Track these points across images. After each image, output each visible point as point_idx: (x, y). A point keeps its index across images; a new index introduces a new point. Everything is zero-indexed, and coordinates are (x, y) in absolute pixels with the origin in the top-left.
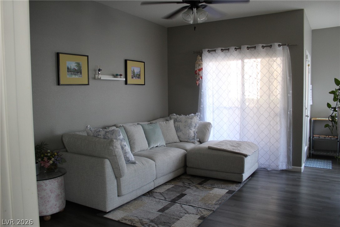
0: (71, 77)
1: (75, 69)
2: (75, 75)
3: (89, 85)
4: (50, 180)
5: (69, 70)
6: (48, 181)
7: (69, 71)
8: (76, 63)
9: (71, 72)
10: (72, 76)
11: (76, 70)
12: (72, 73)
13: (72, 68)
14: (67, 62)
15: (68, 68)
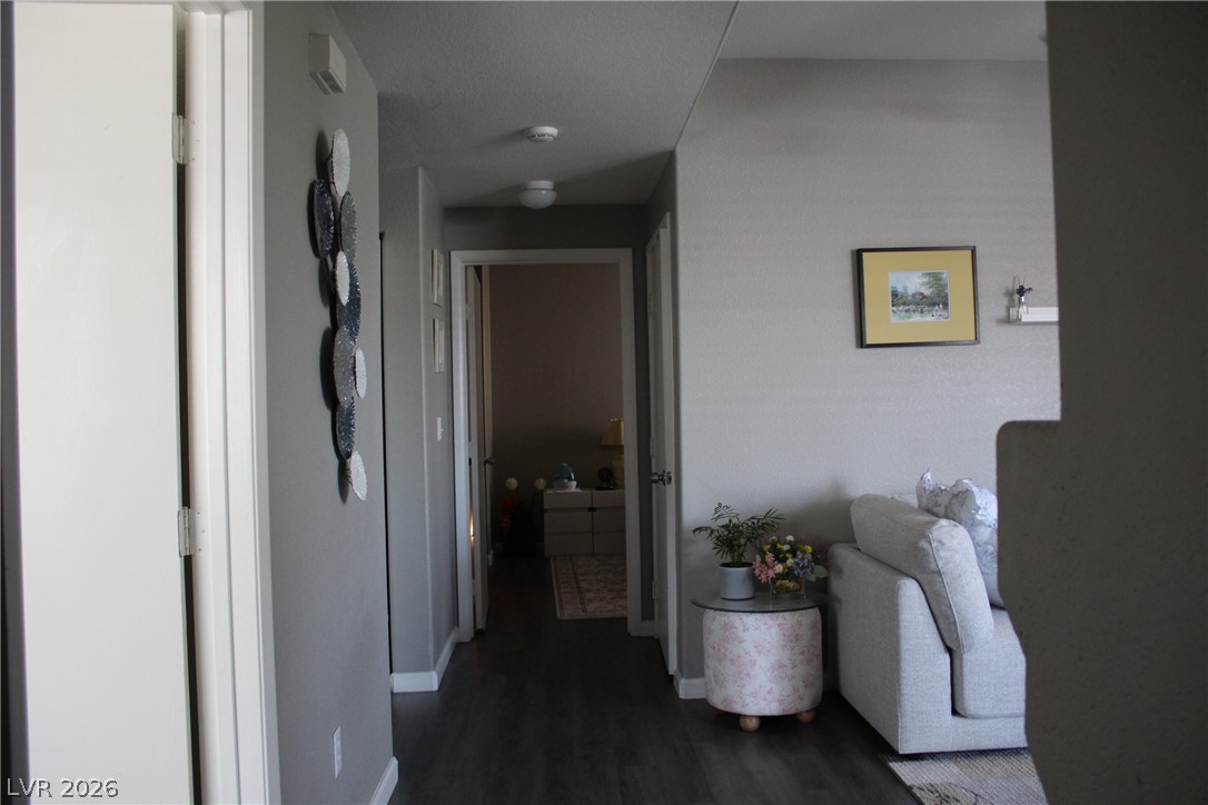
0: (906, 320)
1: (921, 294)
2: (922, 312)
3: (979, 343)
4: (759, 616)
5: (897, 298)
6: (753, 616)
7: (900, 301)
8: (926, 275)
9: (904, 304)
10: (909, 317)
11: (924, 297)
12: (912, 307)
13: (910, 293)
14: (890, 275)
15: (895, 294)
